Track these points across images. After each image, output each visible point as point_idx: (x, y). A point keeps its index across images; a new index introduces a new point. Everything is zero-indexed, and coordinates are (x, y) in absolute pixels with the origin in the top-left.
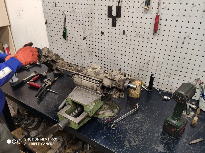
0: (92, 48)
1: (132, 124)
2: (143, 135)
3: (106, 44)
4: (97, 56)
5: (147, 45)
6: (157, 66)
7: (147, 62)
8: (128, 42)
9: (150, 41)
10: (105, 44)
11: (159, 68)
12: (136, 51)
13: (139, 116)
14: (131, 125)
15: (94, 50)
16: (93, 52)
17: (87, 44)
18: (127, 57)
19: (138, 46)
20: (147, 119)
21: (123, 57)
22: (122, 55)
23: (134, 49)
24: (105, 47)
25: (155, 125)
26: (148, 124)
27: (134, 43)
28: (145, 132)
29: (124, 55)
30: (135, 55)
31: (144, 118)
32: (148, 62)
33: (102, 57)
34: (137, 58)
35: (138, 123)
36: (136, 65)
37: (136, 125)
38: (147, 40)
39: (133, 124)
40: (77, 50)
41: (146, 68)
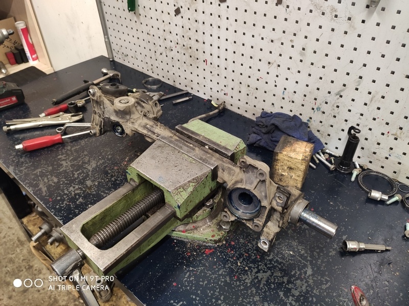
0: (197, 41)
1: (264, 272)
3: (231, 30)
4: (209, 63)
5: (345, 40)
6: (366, 104)
7: (338, 90)
8: (291, 27)
9: (355, 29)
10: (227, 29)
11: (370, 112)
12: (309, 57)
13: (290, 247)
14: (260, 275)
15: (200, 46)
16: (197, 50)
17: (183, 27)
18: (283, 72)
19: (318, 40)
20: (309, 258)
21: (273, 70)
22: (269, 63)
23: (304, 49)
24: (227, 40)
26: (309, 277)
27: (305, 30)
29: (276, 66)
30: (305, 68)
31: (301, 256)
32: (341, 91)
33: (218, 66)
34: (310, 75)
35: (281, 270)
36: (305, 96)
37: (275, 275)
38: (345, 26)
39: (266, 272)
40: (161, 42)
41: (333, 105)
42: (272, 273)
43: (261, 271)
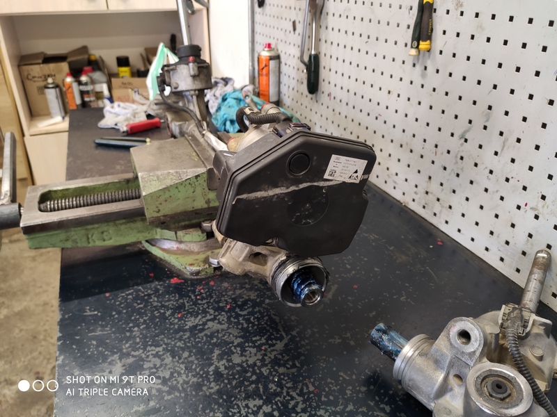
1: (219, 323)
2: (208, 373)
4: (332, 97)
5: (472, 48)
6: (496, 153)
9: (483, 29)
10: (352, 49)
11: (501, 166)
14: (210, 324)
16: (324, 80)
19: (441, 53)
20: (294, 332)
22: (389, 92)
24: (351, 63)
25: (294, 370)
26: (271, 351)
28: (226, 368)
29: (396, 96)
31: (286, 327)
32: (465, 132)
33: (341, 101)
34: (431, 108)
35: (243, 329)
36: (425, 141)
37: (230, 331)
38: (472, 27)
39: (222, 324)
42: (228, 328)
43: (217, 321)
